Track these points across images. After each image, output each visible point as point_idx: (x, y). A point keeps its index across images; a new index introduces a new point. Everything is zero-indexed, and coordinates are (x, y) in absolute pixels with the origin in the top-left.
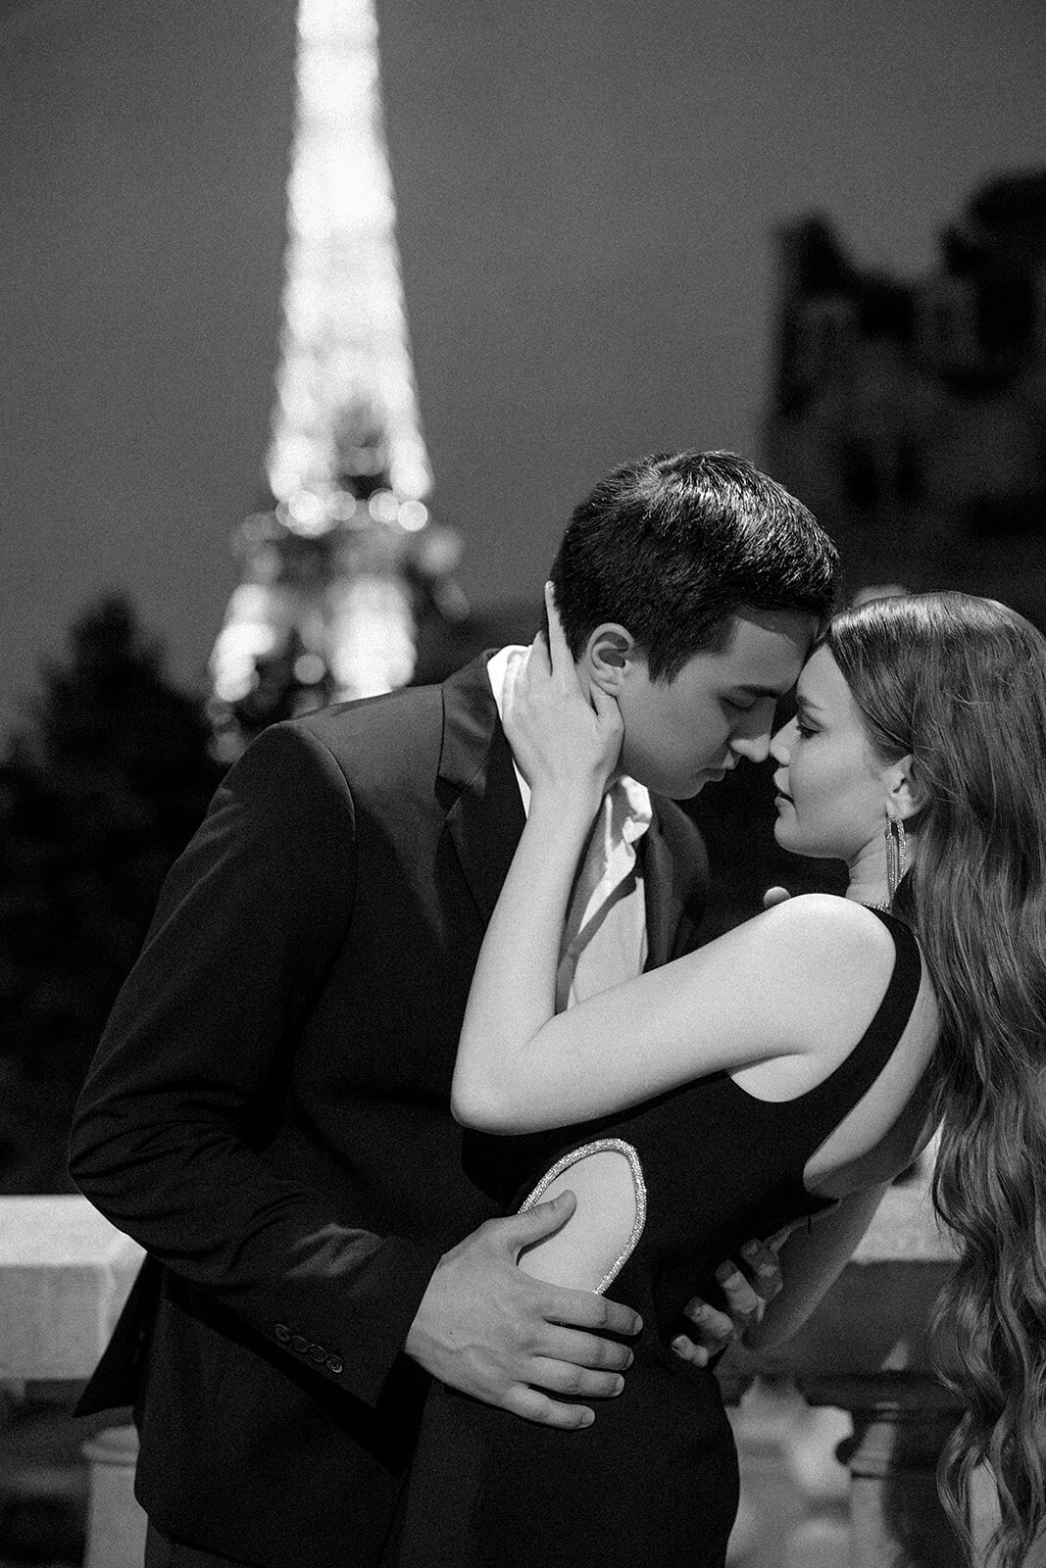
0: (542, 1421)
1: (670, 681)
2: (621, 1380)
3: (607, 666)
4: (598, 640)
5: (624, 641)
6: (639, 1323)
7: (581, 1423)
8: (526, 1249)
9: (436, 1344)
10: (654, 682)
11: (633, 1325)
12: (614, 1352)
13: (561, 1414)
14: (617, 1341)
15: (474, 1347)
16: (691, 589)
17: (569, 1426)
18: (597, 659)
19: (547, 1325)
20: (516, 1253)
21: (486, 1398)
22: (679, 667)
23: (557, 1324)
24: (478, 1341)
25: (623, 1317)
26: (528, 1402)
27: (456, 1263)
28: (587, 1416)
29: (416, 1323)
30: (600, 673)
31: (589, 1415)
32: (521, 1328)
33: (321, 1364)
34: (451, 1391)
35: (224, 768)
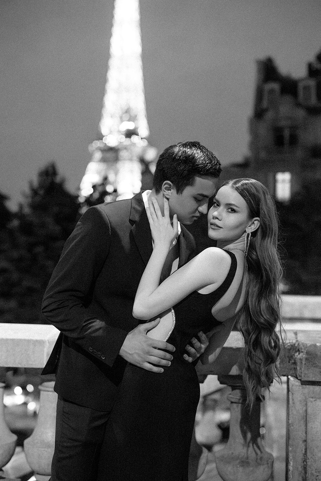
0: (151, 371)
1: (181, 194)
2: (170, 363)
3: (167, 191)
4: (164, 185)
5: (170, 185)
6: (175, 349)
7: (160, 372)
8: (148, 331)
9: (126, 352)
10: (178, 194)
11: (173, 350)
12: (168, 356)
13: (155, 369)
14: (169, 353)
15: (136, 353)
16: (185, 170)
17: (158, 372)
18: (164, 189)
19: (153, 348)
20: (146, 332)
21: (138, 365)
22: (183, 190)
23: (155, 348)
24: (137, 351)
25: (171, 347)
26: (148, 366)
27: (132, 334)
28: (161, 371)
29: (122, 347)
30: (165, 193)
31: (162, 370)
32: (147, 348)
33: (99, 357)
34: (131, 364)
35: (81, 215)
